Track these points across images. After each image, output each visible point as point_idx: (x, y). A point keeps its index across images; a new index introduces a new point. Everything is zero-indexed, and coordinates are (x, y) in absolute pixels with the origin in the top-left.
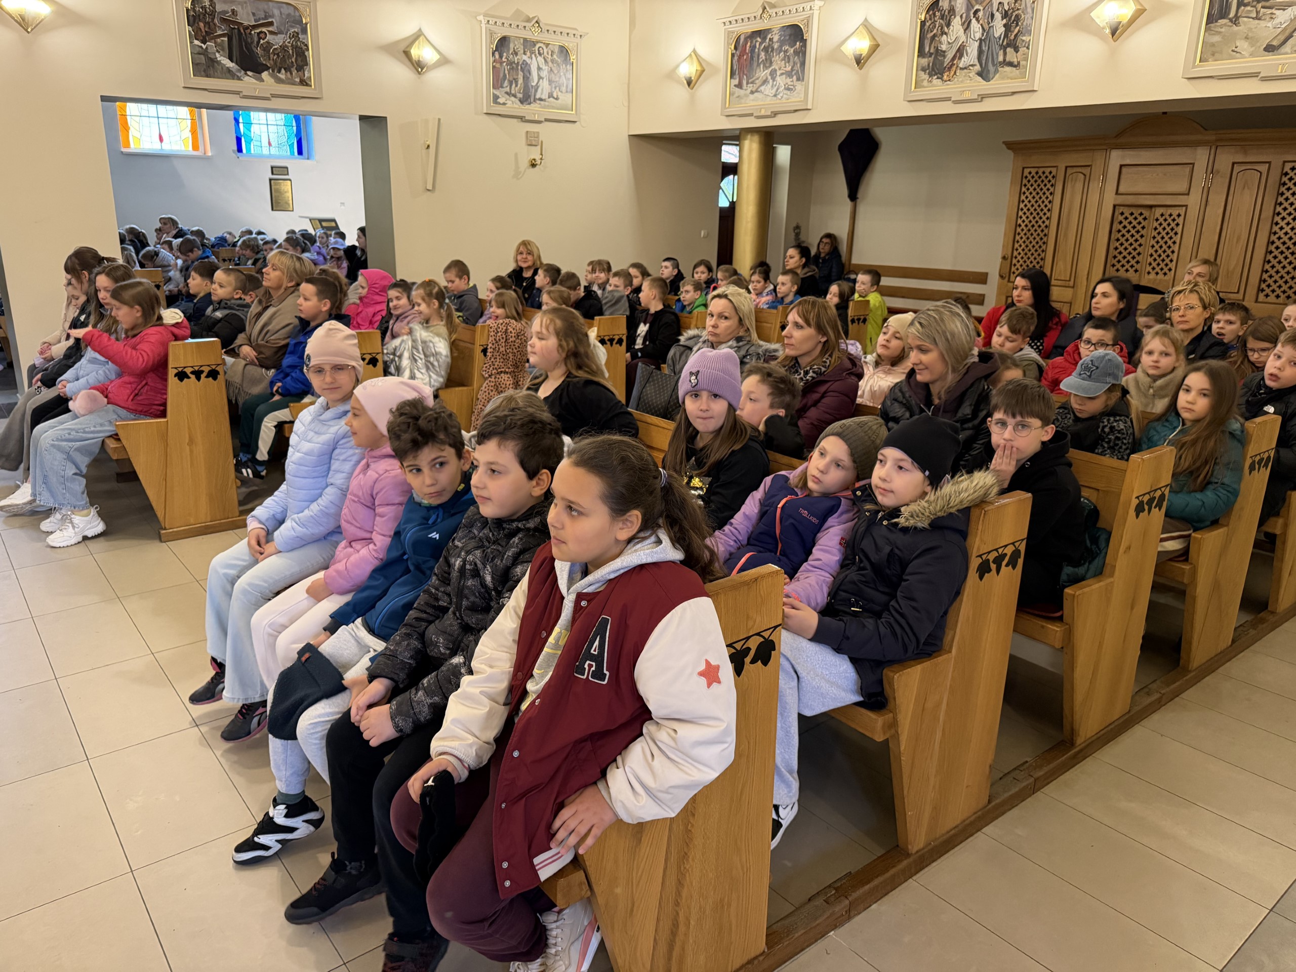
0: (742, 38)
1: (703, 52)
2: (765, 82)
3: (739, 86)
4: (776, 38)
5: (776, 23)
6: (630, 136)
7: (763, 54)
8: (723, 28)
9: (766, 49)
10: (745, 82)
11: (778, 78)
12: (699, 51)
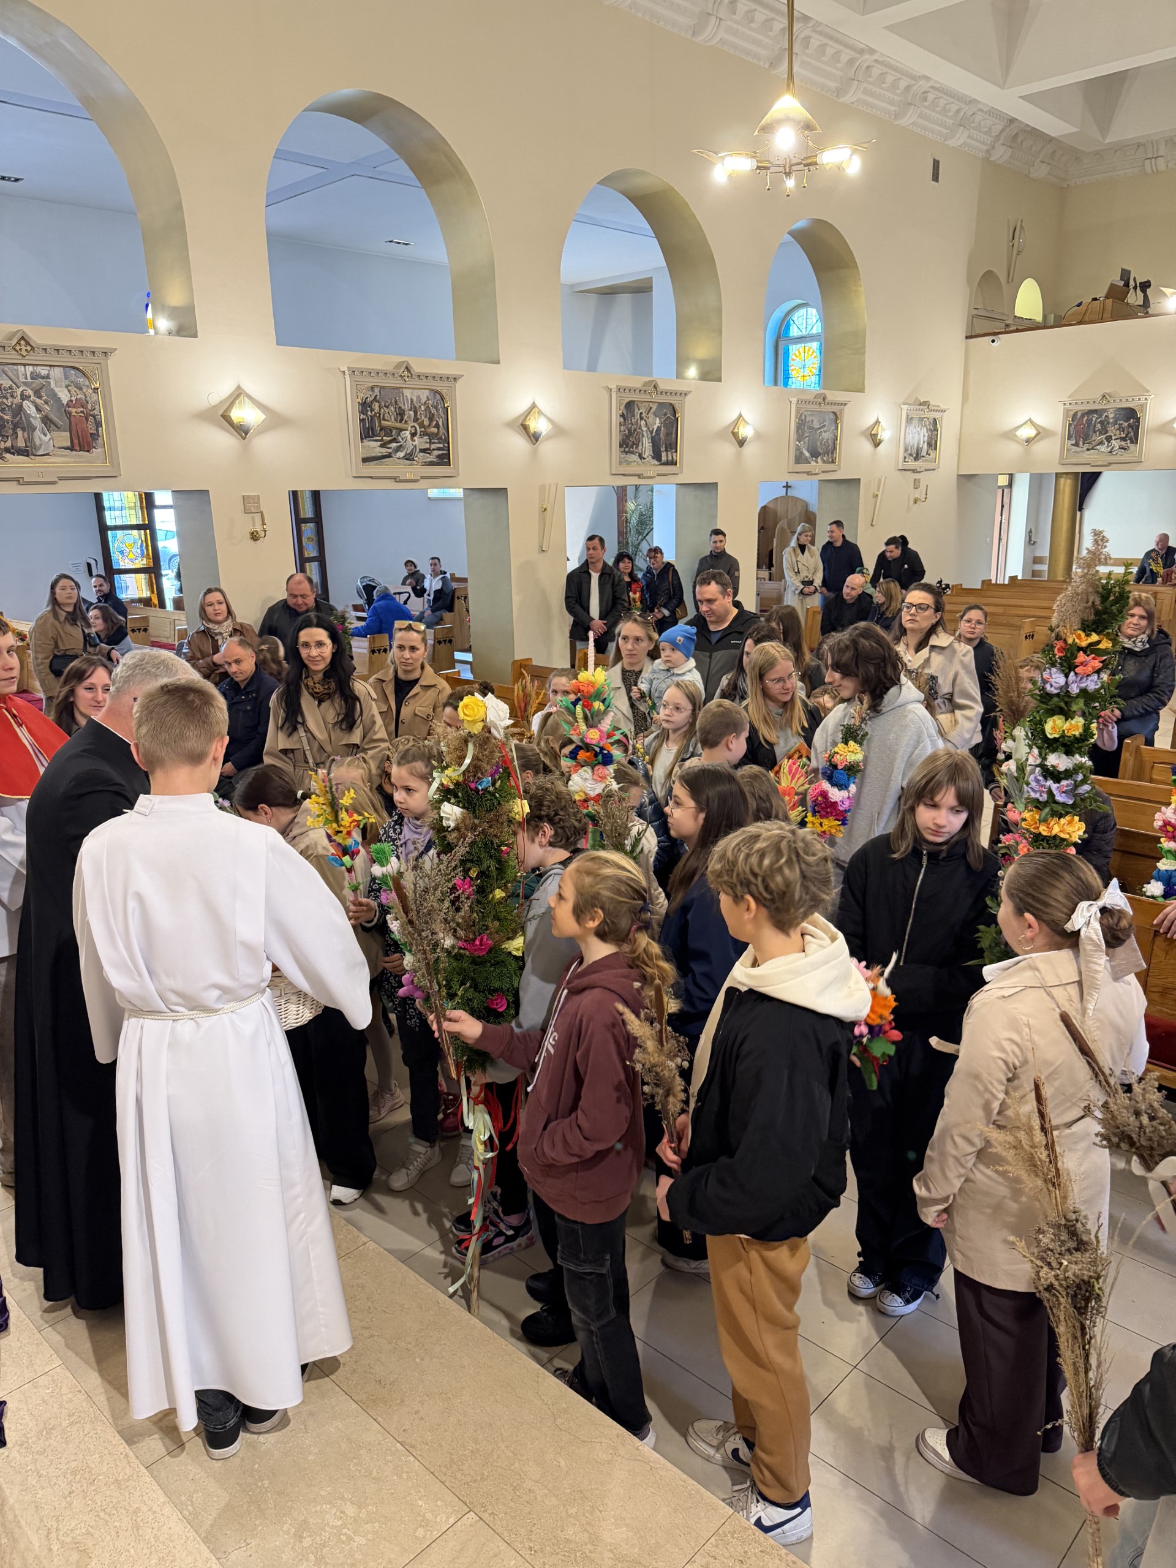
0: (1079, 414)
1: (1038, 420)
2: (1101, 443)
3: (1076, 445)
4: (1111, 416)
5: (1111, 408)
6: (959, 476)
7: (1099, 426)
8: (1062, 408)
9: (1102, 423)
10: (1081, 443)
11: (1113, 442)
12: (1033, 419)
